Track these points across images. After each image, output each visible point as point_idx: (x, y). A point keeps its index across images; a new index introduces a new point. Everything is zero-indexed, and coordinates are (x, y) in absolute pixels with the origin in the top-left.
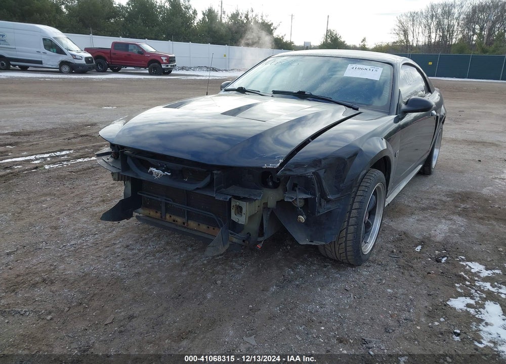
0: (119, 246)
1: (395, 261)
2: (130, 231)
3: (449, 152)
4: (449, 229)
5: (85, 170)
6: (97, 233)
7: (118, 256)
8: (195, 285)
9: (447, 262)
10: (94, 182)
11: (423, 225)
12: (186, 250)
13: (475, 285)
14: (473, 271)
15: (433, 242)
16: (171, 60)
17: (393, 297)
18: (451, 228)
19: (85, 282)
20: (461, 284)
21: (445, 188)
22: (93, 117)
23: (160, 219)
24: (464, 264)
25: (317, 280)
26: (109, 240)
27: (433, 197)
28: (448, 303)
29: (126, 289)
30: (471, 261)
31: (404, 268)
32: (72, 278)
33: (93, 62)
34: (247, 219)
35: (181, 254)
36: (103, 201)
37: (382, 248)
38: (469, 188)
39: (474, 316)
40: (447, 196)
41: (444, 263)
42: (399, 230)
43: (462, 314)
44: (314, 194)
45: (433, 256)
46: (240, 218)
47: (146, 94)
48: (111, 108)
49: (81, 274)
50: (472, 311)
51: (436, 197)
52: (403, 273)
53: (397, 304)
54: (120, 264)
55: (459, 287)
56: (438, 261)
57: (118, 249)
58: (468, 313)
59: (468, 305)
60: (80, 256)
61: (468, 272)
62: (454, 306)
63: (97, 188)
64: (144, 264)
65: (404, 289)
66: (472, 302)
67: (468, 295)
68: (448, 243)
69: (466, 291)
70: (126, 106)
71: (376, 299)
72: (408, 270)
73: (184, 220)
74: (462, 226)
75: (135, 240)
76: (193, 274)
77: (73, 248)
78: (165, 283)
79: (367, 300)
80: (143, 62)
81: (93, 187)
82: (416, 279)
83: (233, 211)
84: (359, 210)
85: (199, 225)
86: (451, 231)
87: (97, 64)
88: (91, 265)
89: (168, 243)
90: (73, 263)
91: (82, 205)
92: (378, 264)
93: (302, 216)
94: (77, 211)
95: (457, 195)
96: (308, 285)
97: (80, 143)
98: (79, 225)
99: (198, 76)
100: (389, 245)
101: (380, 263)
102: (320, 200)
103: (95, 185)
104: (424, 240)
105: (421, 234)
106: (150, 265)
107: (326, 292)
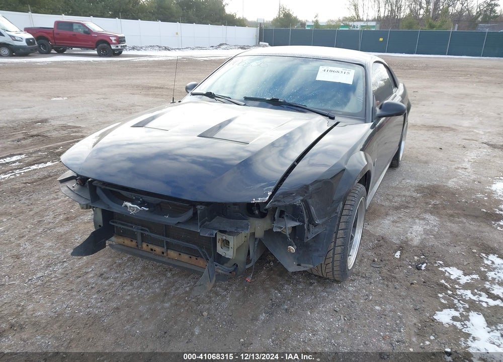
0: (92, 275)
1: (378, 272)
2: (102, 256)
3: (412, 140)
4: (424, 230)
5: (41, 179)
6: (65, 260)
7: (92, 288)
8: (180, 319)
9: (427, 269)
10: (54, 195)
11: (399, 227)
12: (165, 275)
13: (457, 295)
14: (452, 277)
15: (411, 247)
16: (121, 40)
17: (382, 315)
18: (425, 228)
19: (58, 324)
20: (443, 294)
21: (413, 182)
22: (42, 111)
23: (136, 248)
24: (443, 270)
25: (305, 302)
26: (80, 269)
27: (403, 193)
28: (435, 317)
29: (107, 330)
30: (448, 266)
31: (388, 280)
32: (44, 321)
33: (34, 44)
34: (235, 252)
35: (160, 281)
36: (67, 219)
37: (363, 257)
38: (435, 181)
39: (461, 330)
40: (417, 191)
41: (424, 270)
42: (377, 235)
43: (450, 329)
44: (303, 222)
45: (413, 263)
46: (226, 252)
47: (97, 80)
48: (61, 99)
49: (53, 314)
50: (458, 324)
51: (407, 193)
52: (387, 286)
53: (388, 324)
54: (96, 298)
55: (443, 298)
56: (419, 269)
57: (91, 278)
58: (455, 326)
59: (454, 318)
60: (49, 291)
61: (448, 279)
62: (440, 321)
63: (59, 203)
64: (122, 296)
65: (391, 304)
66: (457, 314)
67: (452, 306)
68: (425, 246)
69: (450, 301)
70: (78, 96)
71: (365, 319)
72: (392, 281)
73: (164, 250)
74: (435, 226)
75: (108, 267)
76: (176, 305)
77: (40, 282)
78: (147, 319)
79: (357, 322)
80: (90, 43)
81: (54, 201)
82: (401, 292)
83: (219, 245)
84: (346, 230)
85: (180, 254)
86: (426, 232)
87: (39, 44)
88: (63, 302)
89: (144, 268)
90: (42, 301)
91: (44, 226)
92: (362, 277)
93: (293, 246)
94: (39, 234)
95: (426, 190)
96: (297, 309)
97: (32, 145)
98: (44, 252)
99: (150, 56)
100: (370, 253)
101: (364, 276)
102: (308, 225)
103: (56, 199)
104: (402, 245)
105: (398, 238)
106: (128, 297)
107: (316, 315)
